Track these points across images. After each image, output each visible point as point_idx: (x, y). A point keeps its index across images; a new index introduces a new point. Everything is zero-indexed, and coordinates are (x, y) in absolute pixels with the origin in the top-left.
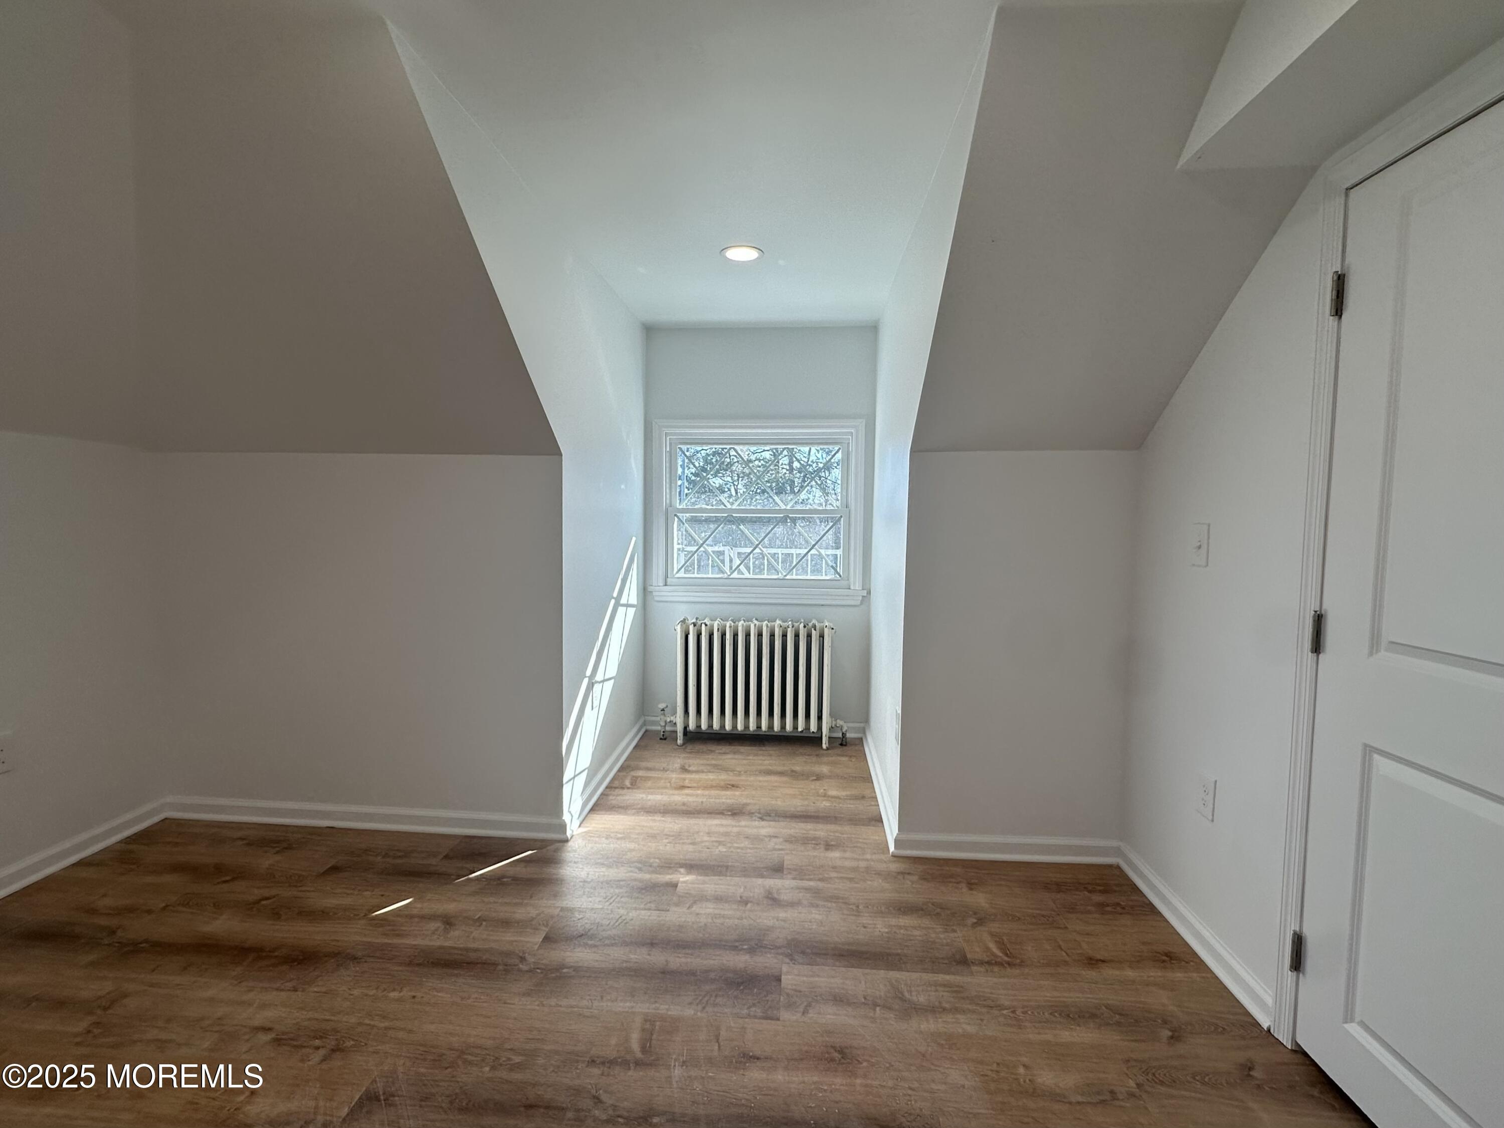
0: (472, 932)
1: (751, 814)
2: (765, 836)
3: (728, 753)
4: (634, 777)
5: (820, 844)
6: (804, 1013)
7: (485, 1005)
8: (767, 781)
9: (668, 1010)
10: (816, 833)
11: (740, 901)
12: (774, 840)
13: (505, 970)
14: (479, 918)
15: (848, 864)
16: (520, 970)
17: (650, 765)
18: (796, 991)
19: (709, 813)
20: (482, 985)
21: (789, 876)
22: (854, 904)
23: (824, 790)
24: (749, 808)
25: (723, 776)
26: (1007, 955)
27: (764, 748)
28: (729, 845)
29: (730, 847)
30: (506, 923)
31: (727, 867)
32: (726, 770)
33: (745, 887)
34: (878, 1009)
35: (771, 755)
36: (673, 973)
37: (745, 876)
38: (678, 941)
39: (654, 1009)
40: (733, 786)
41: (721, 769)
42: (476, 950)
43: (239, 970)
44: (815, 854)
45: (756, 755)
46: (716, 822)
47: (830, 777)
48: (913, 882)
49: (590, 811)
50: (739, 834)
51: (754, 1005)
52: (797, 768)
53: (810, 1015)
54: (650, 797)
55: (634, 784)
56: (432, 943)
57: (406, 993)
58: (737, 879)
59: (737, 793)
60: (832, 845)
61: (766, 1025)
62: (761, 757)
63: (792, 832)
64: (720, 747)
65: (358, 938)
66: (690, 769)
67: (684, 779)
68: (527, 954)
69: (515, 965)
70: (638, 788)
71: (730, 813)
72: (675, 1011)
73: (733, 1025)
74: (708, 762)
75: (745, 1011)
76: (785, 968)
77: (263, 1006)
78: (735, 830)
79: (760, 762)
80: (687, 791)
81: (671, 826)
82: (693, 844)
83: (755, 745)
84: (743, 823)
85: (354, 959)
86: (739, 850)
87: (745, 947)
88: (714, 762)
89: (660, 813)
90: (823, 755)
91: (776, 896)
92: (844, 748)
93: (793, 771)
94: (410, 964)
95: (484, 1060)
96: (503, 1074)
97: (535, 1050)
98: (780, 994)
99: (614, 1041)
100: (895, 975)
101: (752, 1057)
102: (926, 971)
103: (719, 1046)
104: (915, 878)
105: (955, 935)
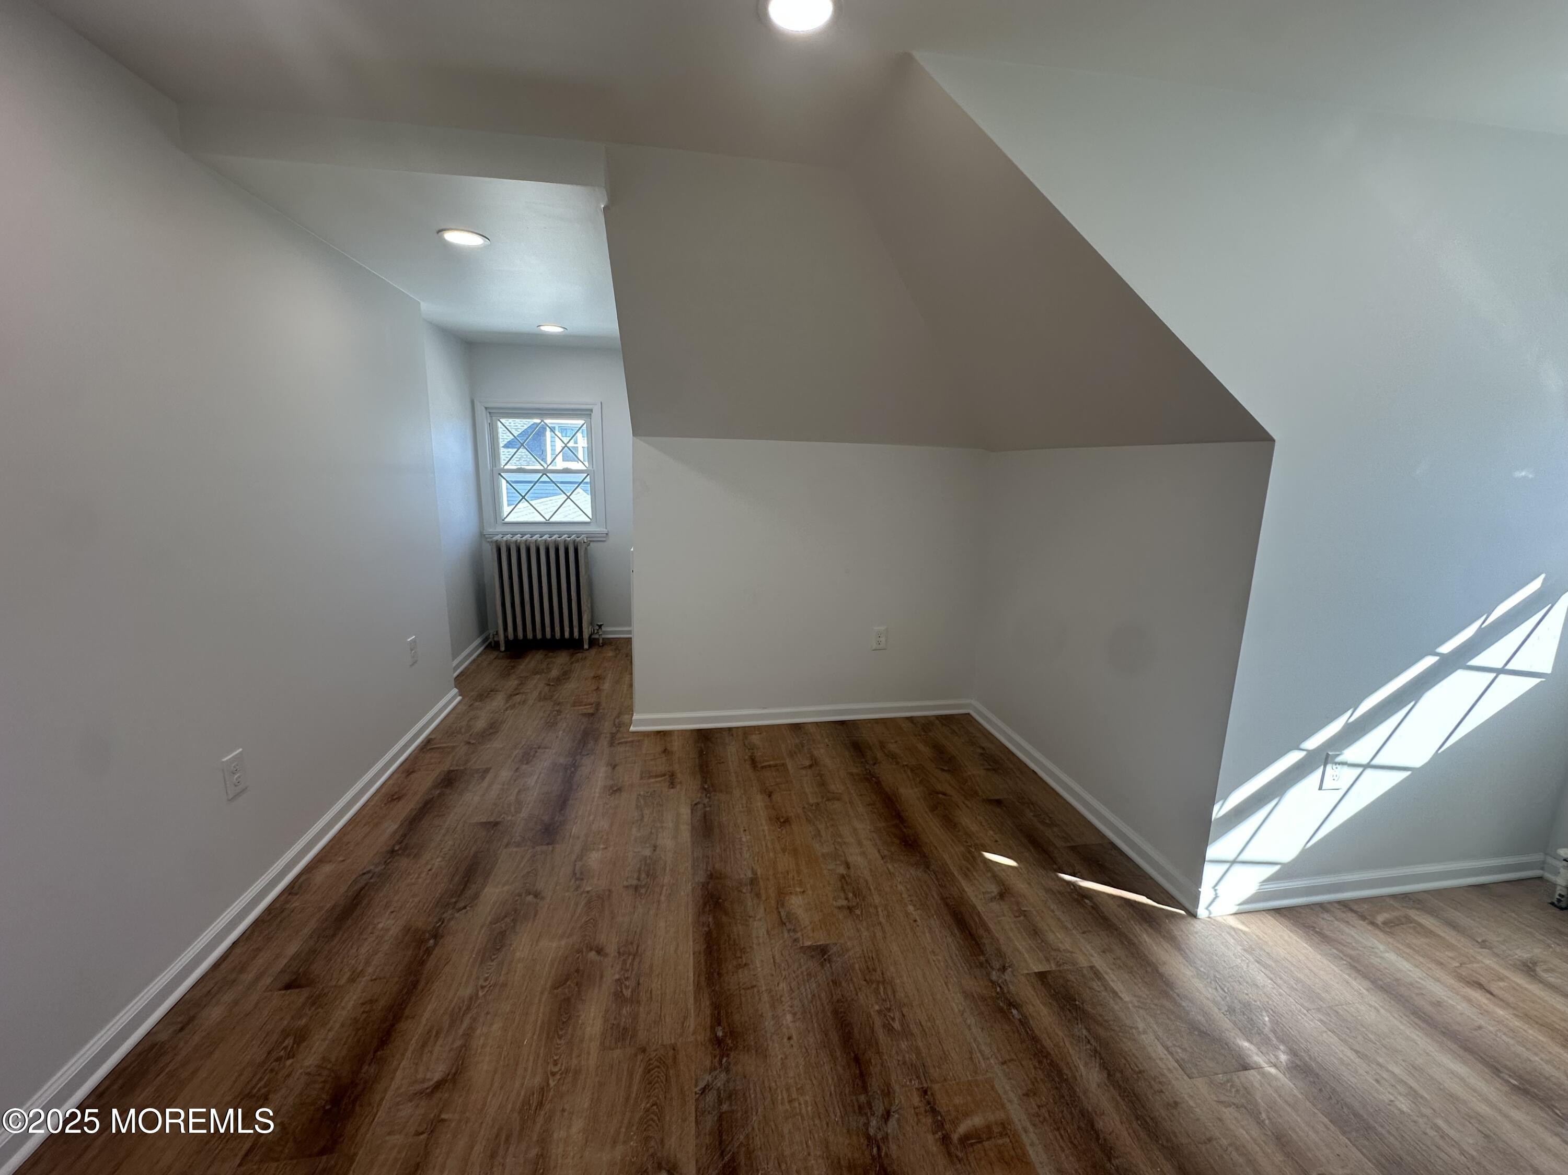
0: (1004, 915)
4: (1405, 916)
7: (936, 969)
9: (1032, 1144)
13: (981, 964)
14: (1025, 911)
16: (988, 974)
17: (1463, 921)
20: (954, 957)
30: (1035, 932)
39: (1024, 1127)
42: (988, 930)
43: (882, 824)
49: (1261, 912)
54: (1391, 956)
55: (1390, 927)
56: (973, 898)
57: (916, 914)
65: (946, 857)
66: (1546, 973)
67: (1502, 978)
68: (1010, 969)
69: (992, 967)
70: (1389, 933)
77: (863, 854)
78: (1482, 1107)
80: (1477, 995)
81: (1363, 1009)
82: (1361, 1056)
85: (928, 867)
94: (944, 899)
95: (884, 1000)
96: (878, 1022)
97: (912, 1034)
99: (957, 1100)
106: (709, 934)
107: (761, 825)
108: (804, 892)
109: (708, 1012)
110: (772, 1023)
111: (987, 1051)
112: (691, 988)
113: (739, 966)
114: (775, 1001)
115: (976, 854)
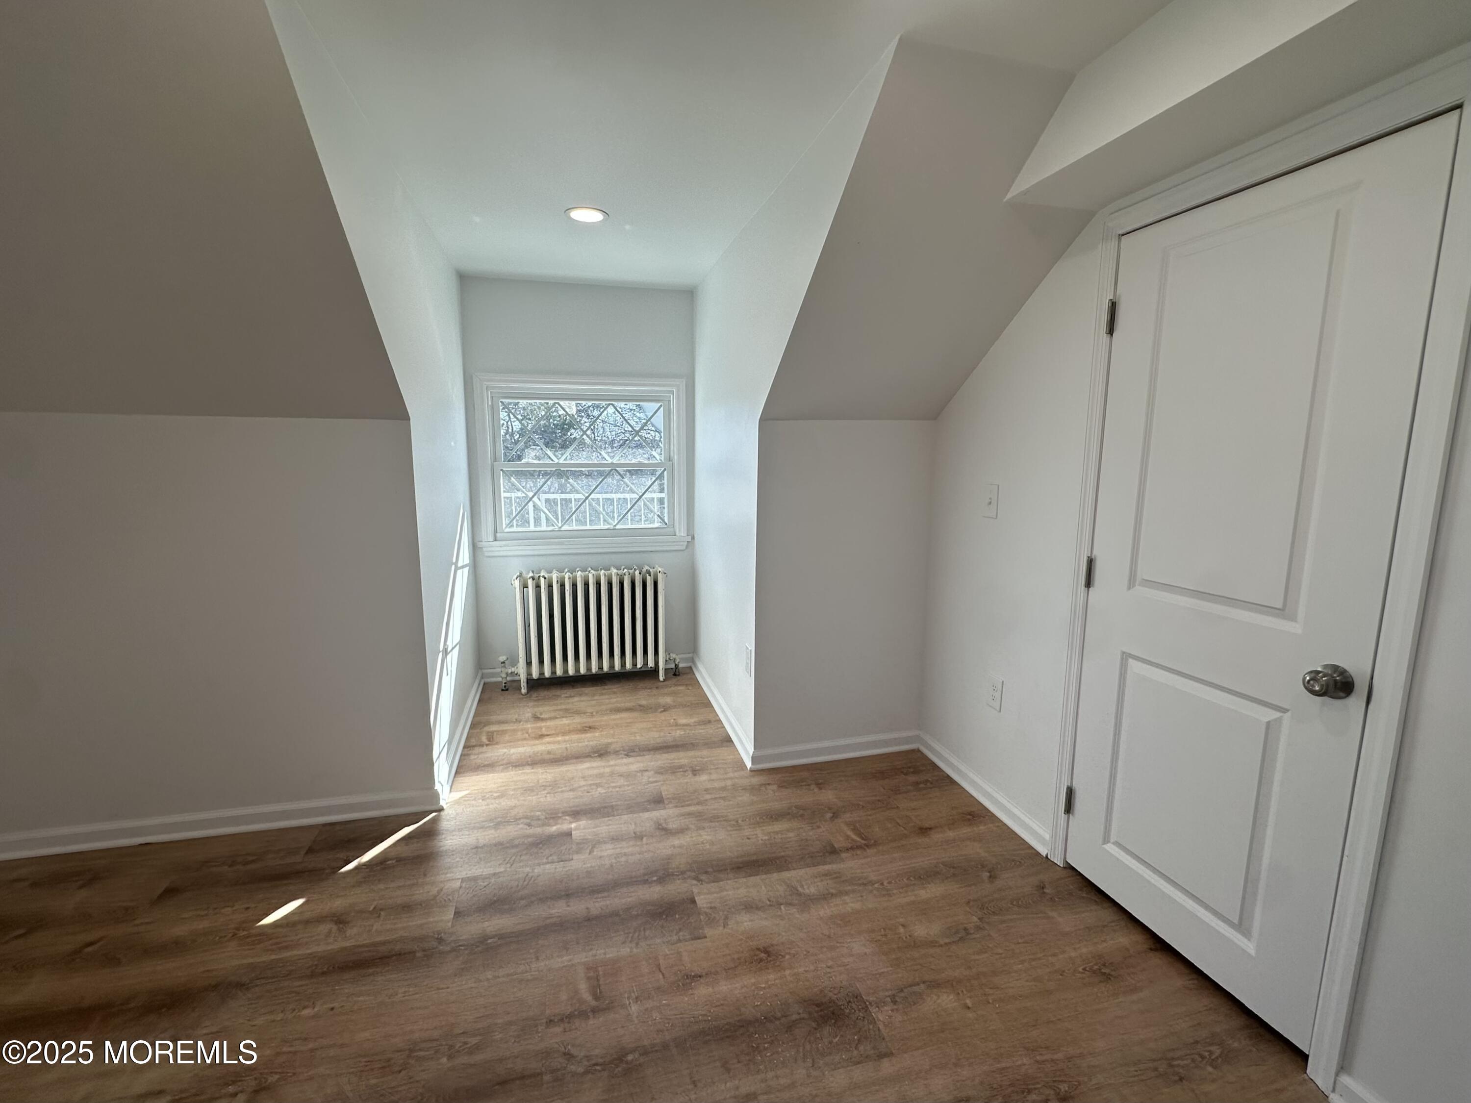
0: (372, 926)
1: (616, 752)
2: (637, 772)
3: (574, 696)
4: (488, 732)
5: (687, 770)
6: (725, 925)
7: (417, 996)
8: (621, 719)
9: (605, 954)
10: (681, 761)
11: (635, 837)
12: (646, 774)
13: (425, 956)
14: (374, 908)
15: (717, 785)
16: (441, 953)
17: (501, 718)
18: (711, 908)
19: (577, 758)
20: (406, 977)
21: (671, 805)
22: (734, 820)
23: (674, 719)
24: (613, 747)
25: (577, 720)
26: (863, 839)
27: (606, 687)
28: (606, 786)
29: (608, 788)
31: (612, 807)
32: (578, 713)
33: (635, 824)
34: (782, 907)
35: (615, 693)
36: (597, 918)
37: (631, 812)
38: (591, 887)
39: (593, 956)
40: (590, 727)
41: (573, 713)
42: (384, 943)
44: (686, 781)
45: (602, 694)
46: (586, 765)
47: (675, 707)
48: (774, 791)
49: (455, 777)
50: (612, 774)
51: (680, 930)
52: (644, 702)
53: (730, 926)
54: (513, 751)
55: (492, 740)
56: (330, 947)
57: (321, 1007)
58: (625, 817)
59: (597, 734)
60: (698, 770)
61: (698, 944)
62: (607, 697)
63: (659, 763)
64: (565, 691)
65: (235, 962)
66: (543, 716)
67: (541, 728)
68: (442, 934)
69: (434, 948)
70: (497, 743)
71: (597, 755)
72: (612, 954)
73: (668, 953)
74: (559, 707)
75: (675, 938)
76: (695, 890)
78: (607, 770)
79: (607, 701)
80: (547, 739)
81: (544, 776)
82: (572, 790)
83: (596, 685)
84: (612, 763)
85: (241, 986)
86: (617, 789)
87: (655, 878)
88: (564, 707)
89: (529, 765)
90: (662, 687)
91: (664, 825)
92: (679, 678)
93: (640, 706)
94: (312, 975)
95: (436, 1051)
96: (464, 1060)
97: (488, 1027)
98: (699, 914)
99: (564, 997)
100: (786, 875)
101: (694, 977)
102: (808, 866)
103: (663, 974)
104: (775, 787)
105: (821, 830)
111: (522, 968)
115: (253, 932)
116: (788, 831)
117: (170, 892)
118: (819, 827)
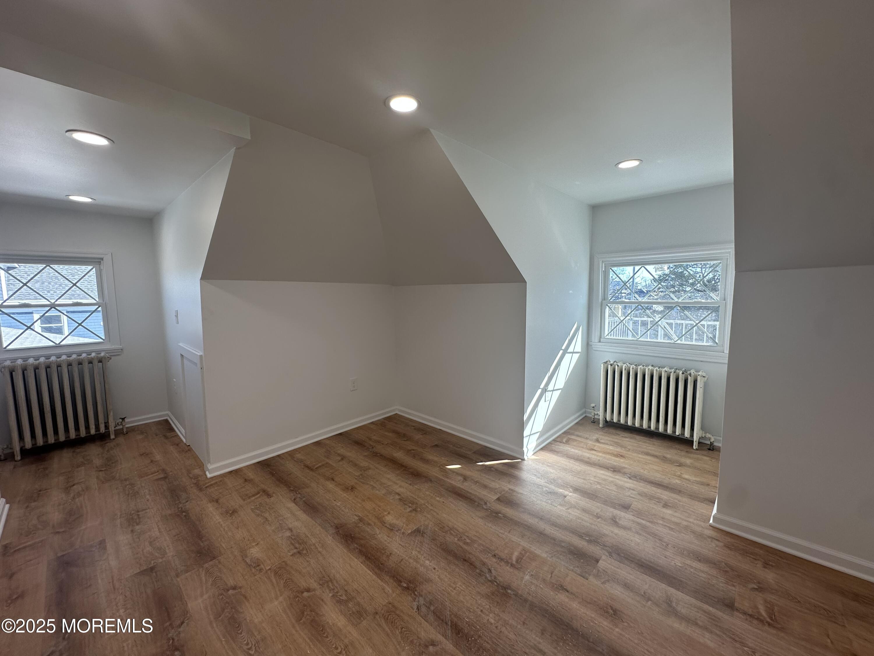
0: (471, 486)
1: (624, 474)
2: (627, 488)
3: (627, 438)
4: (569, 438)
5: (661, 503)
6: (604, 583)
7: (465, 515)
8: (644, 458)
9: (535, 550)
10: (662, 496)
11: (595, 516)
12: (631, 491)
13: (478, 505)
14: (476, 481)
15: (674, 519)
16: (483, 508)
17: (580, 434)
18: (604, 571)
19: (600, 466)
20: (467, 508)
21: (631, 513)
22: (666, 543)
23: (681, 473)
24: (625, 470)
25: (619, 450)
26: (769, 618)
27: (651, 440)
28: (603, 486)
29: (603, 487)
30: (485, 487)
31: (597, 497)
32: (622, 446)
33: (602, 510)
34: (650, 602)
35: (654, 445)
36: (545, 535)
37: (604, 504)
38: (554, 522)
39: (529, 547)
40: (621, 456)
41: (618, 445)
42: (471, 493)
43: (398, 472)
44: (654, 507)
45: (645, 442)
46: (602, 472)
47: (689, 467)
48: (717, 546)
49: (539, 450)
50: (612, 482)
51: (578, 567)
52: (668, 456)
53: (606, 586)
54: (573, 450)
55: (567, 442)
56: (457, 485)
57: (441, 500)
58: (599, 504)
59: (622, 460)
60: (669, 506)
61: (579, 578)
62: (647, 444)
63: (645, 490)
64: (624, 433)
65: (435, 474)
66: (601, 441)
67: (595, 446)
68: (488, 503)
70: (568, 444)
71: (612, 470)
72: (538, 552)
73: (562, 570)
74: (614, 440)
75: (572, 568)
76: (604, 557)
77: (400, 486)
78: (611, 479)
79: (645, 447)
80: (594, 452)
81: (577, 467)
82: (584, 479)
83: (646, 437)
84: (617, 477)
85: (431, 481)
86: (607, 490)
87: (587, 538)
88: (616, 440)
89: (574, 459)
90: (691, 453)
91: (617, 520)
92: (710, 452)
93: (664, 457)
94: (447, 490)
95: (457, 535)
96: (461, 544)
97: (475, 540)
98: (594, 568)
99: (506, 552)
100: (672, 591)
101: (564, 589)
102: (696, 598)
103: (551, 576)
104: (721, 544)
105: (733, 588)
106: (361, 552)
107: (341, 494)
108: (389, 513)
109: (391, 581)
110: (422, 568)
111: (502, 531)
112: (374, 577)
113: (388, 556)
114: (416, 560)
115: (444, 468)
116: (703, 572)
117: (436, 446)
118: (734, 586)
